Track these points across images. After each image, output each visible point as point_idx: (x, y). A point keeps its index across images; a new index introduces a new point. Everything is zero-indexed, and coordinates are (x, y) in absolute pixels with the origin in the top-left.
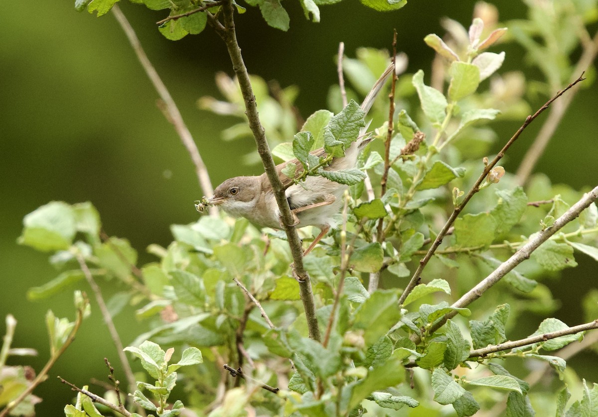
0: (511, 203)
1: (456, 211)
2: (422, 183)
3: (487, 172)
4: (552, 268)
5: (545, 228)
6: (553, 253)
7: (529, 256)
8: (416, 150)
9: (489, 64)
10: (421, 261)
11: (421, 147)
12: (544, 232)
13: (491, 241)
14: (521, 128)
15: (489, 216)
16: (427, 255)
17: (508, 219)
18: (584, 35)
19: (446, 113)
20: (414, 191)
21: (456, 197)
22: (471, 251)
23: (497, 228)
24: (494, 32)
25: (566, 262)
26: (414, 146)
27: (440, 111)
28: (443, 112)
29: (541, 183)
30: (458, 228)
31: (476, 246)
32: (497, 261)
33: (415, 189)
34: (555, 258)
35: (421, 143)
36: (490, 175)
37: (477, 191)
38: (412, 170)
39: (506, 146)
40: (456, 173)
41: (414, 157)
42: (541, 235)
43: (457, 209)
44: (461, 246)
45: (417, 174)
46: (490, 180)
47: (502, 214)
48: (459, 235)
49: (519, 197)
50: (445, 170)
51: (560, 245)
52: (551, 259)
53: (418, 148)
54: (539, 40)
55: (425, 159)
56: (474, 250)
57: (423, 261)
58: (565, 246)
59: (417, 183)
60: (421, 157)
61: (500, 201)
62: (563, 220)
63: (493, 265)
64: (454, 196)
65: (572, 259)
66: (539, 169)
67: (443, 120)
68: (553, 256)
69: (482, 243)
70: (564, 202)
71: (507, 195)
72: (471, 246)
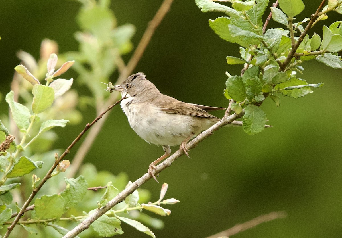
0: (77, 188)
1: (34, 192)
2: (11, 172)
3: (57, 164)
4: (105, 235)
5: (100, 208)
6: (106, 224)
7: (88, 227)
8: (7, 149)
9: (61, 87)
10: (8, 228)
11: (11, 146)
12: (100, 210)
13: (60, 215)
14: (82, 132)
15: (60, 197)
16: (13, 224)
17: (73, 199)
18: (120, 63)
19: (30, 122)
20: (6, 178)
21: (34, 182)
22: (47, 222)
23: (65, 206)
24: (65, 63)
25: (116, 231)
26: (6, 145)
27: (26, 121)
28: (28, 121)
29: (89, 170)
30: (37, 205)
31: (50, 219)
32: (66, 230)
33: (6, 176)
34: (107, 228)
35: (11, 143)
36: (59, 166)
37: (50, 177)
38: (5, 162)
39: (71, 145)
40: (36, 165)
41: (6, 153)
42: (97, 212)
43: (35, 190)
44: (39, 219)
45: (8, 166)
46: (59, 170)
47: (69, 195)
48: (38, 210)
49: (82, 183)
50: (28, 162)
51: (111, 218)
52: (105, 228)
53: (9, 147)
54: (87, 66)
55: (14, 155)
56: (48, 222)
57: (10, 228)
58: (115, 219)
59: (8, 173)
60: (11, 154)
61: (68, 186)
62: (113, 202)
63: (62, 232)
64: (33, 181)
65: (119, 228)
66: (88, 160)
67: (28, 127)
68: (106, 226)
69: (55, 217)
70: (114, 187)
71: (73, 182)
72: (47, 219)
